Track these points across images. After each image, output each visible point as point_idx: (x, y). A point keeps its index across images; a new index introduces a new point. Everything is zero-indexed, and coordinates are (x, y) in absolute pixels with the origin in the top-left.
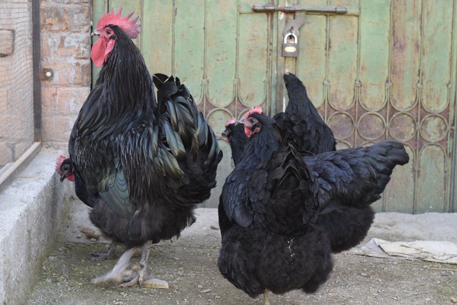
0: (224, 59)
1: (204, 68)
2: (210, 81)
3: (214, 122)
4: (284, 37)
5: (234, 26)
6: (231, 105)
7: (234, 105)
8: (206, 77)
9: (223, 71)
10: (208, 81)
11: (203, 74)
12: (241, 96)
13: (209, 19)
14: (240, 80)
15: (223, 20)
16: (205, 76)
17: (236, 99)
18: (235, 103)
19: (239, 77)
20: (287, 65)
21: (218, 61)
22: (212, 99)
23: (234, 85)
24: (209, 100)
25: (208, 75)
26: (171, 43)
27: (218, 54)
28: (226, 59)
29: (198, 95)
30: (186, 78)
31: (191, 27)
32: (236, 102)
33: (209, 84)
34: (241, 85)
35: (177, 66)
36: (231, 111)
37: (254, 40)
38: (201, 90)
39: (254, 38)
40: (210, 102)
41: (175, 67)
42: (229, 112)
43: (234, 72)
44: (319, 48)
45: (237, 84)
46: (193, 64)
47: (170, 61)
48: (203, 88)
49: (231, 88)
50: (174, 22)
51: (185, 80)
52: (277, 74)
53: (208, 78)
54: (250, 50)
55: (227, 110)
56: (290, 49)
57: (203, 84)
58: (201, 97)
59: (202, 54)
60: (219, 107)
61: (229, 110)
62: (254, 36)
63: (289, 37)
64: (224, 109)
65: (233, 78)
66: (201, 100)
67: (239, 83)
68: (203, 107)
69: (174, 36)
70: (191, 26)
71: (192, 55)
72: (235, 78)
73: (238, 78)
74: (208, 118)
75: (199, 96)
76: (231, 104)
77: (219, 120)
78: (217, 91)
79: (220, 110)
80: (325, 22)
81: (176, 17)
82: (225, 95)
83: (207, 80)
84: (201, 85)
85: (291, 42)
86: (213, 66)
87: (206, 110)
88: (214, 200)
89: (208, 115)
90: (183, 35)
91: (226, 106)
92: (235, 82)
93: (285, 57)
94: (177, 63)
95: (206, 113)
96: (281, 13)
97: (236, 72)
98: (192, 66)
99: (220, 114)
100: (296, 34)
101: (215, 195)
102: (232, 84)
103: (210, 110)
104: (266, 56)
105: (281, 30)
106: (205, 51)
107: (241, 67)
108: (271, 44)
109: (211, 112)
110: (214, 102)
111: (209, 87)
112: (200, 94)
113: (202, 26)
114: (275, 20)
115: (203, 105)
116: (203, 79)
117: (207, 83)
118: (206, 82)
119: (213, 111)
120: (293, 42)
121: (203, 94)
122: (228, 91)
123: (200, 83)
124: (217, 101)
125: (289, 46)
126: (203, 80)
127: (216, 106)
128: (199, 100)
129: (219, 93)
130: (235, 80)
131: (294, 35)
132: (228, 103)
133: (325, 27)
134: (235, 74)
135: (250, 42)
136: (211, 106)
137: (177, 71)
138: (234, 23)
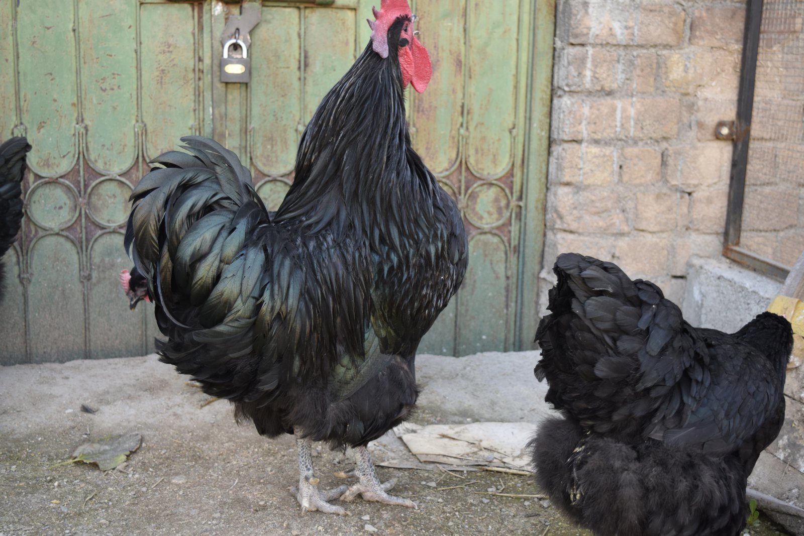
0: (116, 88)
1: (79, 104)
2: (89, 128)
3: (101, 202)
4: (223, 47)
5: (130, 27)
6: (132, 171)
7: (138, 170)
8: (82, 121)
9: (114, 108)
10: (86, 128)
11: (76, 115)
12: (149, 154)
13: (83, 12)
14: (145, 125)
15: (110, 15)
16: (80, 119)
17: (140, 159)
18: (138, 167)
19: (144, 120)
20: (230, 97)
21: (104, 90)
22: (96, 161)
23: (136, 135)
24: (89, 162)
25: (85, 116)
26: (11, 57)
27: (104, 79)
28: (119, 87)
29: (69, 152)
30: (44, 122)
31: (48, 28)
32: (140, 164)
33: (89, 133)
34: (149, 135)
35: (25, 101)
36: (132, 182)
37: (171, 52)
38: (75, 145)
39: (168, 48)
40: (91, 165)
41: (22, 103)
42: (127, 182)
43: (134, 111)
44: (288, 68)
45: (140, 133)
46: (55, 96)
47: (11, 91)
48: (77, 140)
49: (130, 141)
50: (15, 18)
51: (43, 127)
52: (213, 114)
53: (87, 122)
54: (163, 71)
55: (123, 179)
56: (235, 69)
57: (77, 134)
58: (74, 156)
59: (73, 78)
60: (109, 175)
61: (127, 179)
62: (169, 46)
63: (232, 47)
64: (118, 178)
65: (134, 122)
66: (75, 162)
67: (145, 131)
68: (79, 176)
69: (16, 45)
70: (48, 25)
71: (52, 79)
72: (137, 121)
73: (143, 122)
74: (90, 194)
75: (71, 155)
76: (131, 168)
77: (110, 197)
78: (103, 146)
79: (111, 180)
80: (297, 20)
81: (19, 9)
82: (120, 153)
83: (83, 125)
84: (74, 135)
85: (236, 55)
86: (95, 101)
87: (85, 181)
88: (108, 340)
89: (89, 190)
90: (34, 43)
91: (122, 172)
92: (136, 130)
93: (227, 83)
94: (25, 96)
95: (86, 186)
96: (217, 3)
97: (138, 111)
98: (55, 100)
99: (111, 187)
100: (244, 42)
101: (110, 330)
102: (133, 133)
103: (94, 181)
104: (192, 81)
105: (218, 34)
106: (78, 72)
107: (146, 102)
108: (200, 60)
109: (94, 184)
110: (100, 166)
111: (89, 139)
112: (73, 152)
113: (71, 26)
114: (206, 17)
115: (79, 172)
116: (77, 124)
117: (84, 132)
118: (83, 130)
119: (98, 181)
120: (239, 56)
121: (77, 152)
122: (125, 145)
123: (73, 132)
124: (105, 164)
125: (232, 63)
126: (77, 126)
127: (103, 173)
128: (72, 162)
129: (108, 149)
130: (137, 125)
131: (240, 42)
132: (125, 167)
133: (296, 29)
134: (136, 114)
135: (161, 57)
136: (94, 173)
137: (27, 111)
138: (130, 21)
